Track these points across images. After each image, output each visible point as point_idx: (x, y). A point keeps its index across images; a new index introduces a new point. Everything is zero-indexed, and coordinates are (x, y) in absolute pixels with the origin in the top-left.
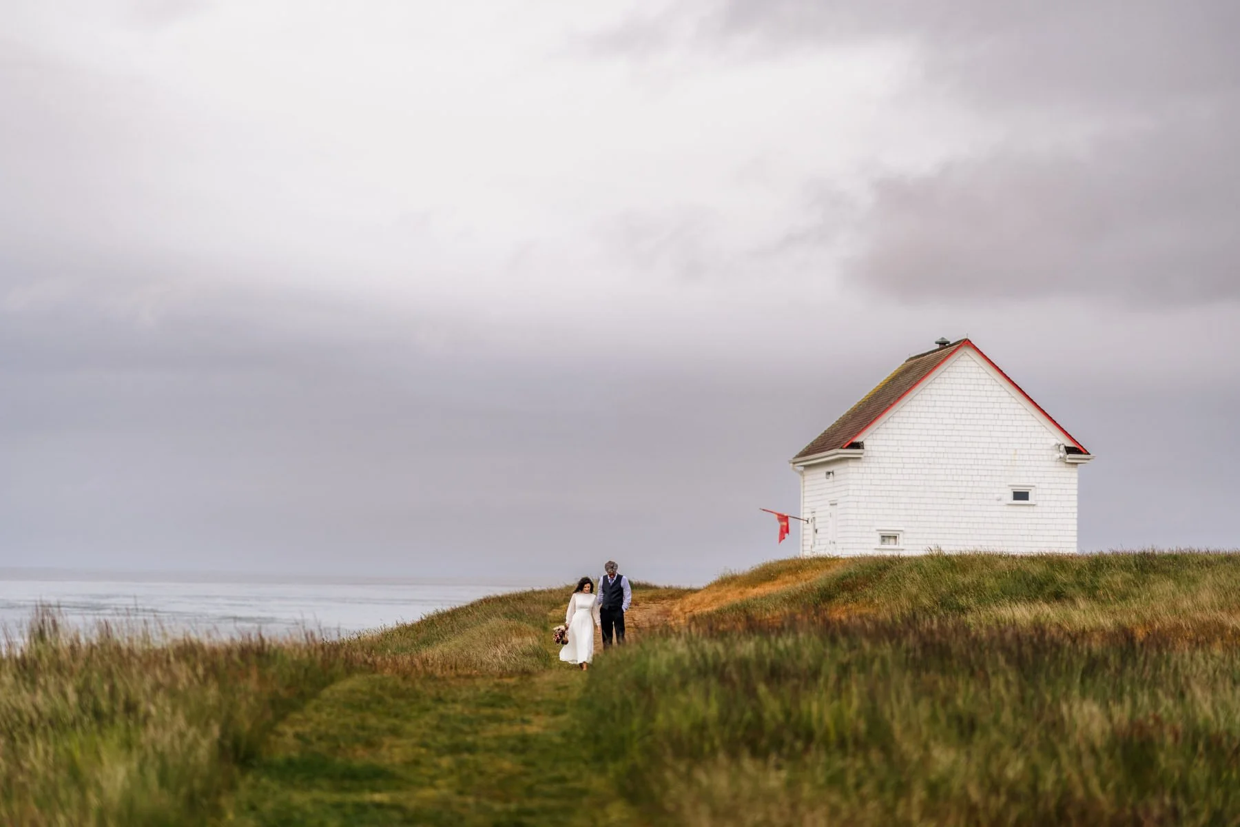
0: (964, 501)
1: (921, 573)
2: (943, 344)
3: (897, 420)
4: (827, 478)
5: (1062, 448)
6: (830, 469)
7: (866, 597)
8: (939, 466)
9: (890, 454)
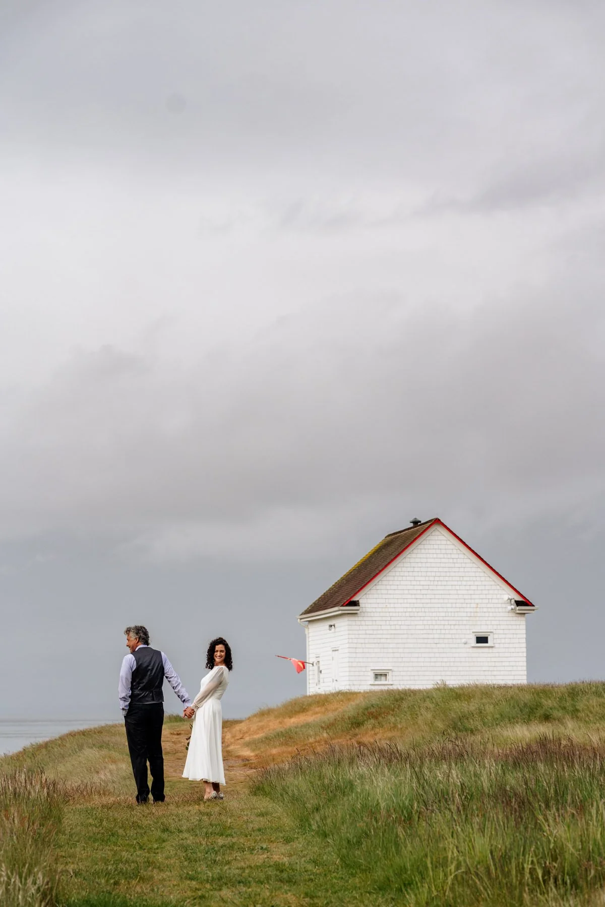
0: (438, 646)
1: (433, 703)
2: (416, 523)
3: (384, 583)
4: (330, 630)
5: (513, 601)
6: (332, 622)
7: (390, 723)
8: (419, 618)
9: (380, 610)
